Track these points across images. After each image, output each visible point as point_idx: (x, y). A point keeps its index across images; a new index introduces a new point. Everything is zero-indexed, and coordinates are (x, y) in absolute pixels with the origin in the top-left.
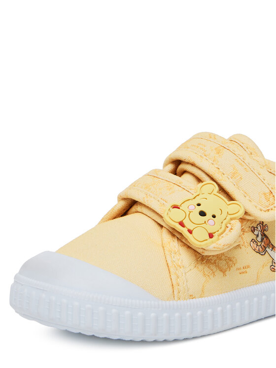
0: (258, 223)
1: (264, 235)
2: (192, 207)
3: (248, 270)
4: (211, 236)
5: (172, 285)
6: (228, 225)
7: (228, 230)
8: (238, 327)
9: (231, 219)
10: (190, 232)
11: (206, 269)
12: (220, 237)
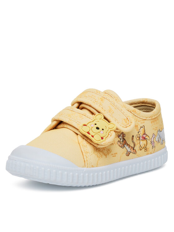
0: (121, 133)
1: (124, 139)
2: (92, 125)
3: (116, 155)
4: (102, 138)
5: (84, 161)
6: (109, 134)
7: (109, 135)
8: (111, 181)
9: (111, 131)
10: (93, 136)
11: (98, 154)
12: (106, 139)
